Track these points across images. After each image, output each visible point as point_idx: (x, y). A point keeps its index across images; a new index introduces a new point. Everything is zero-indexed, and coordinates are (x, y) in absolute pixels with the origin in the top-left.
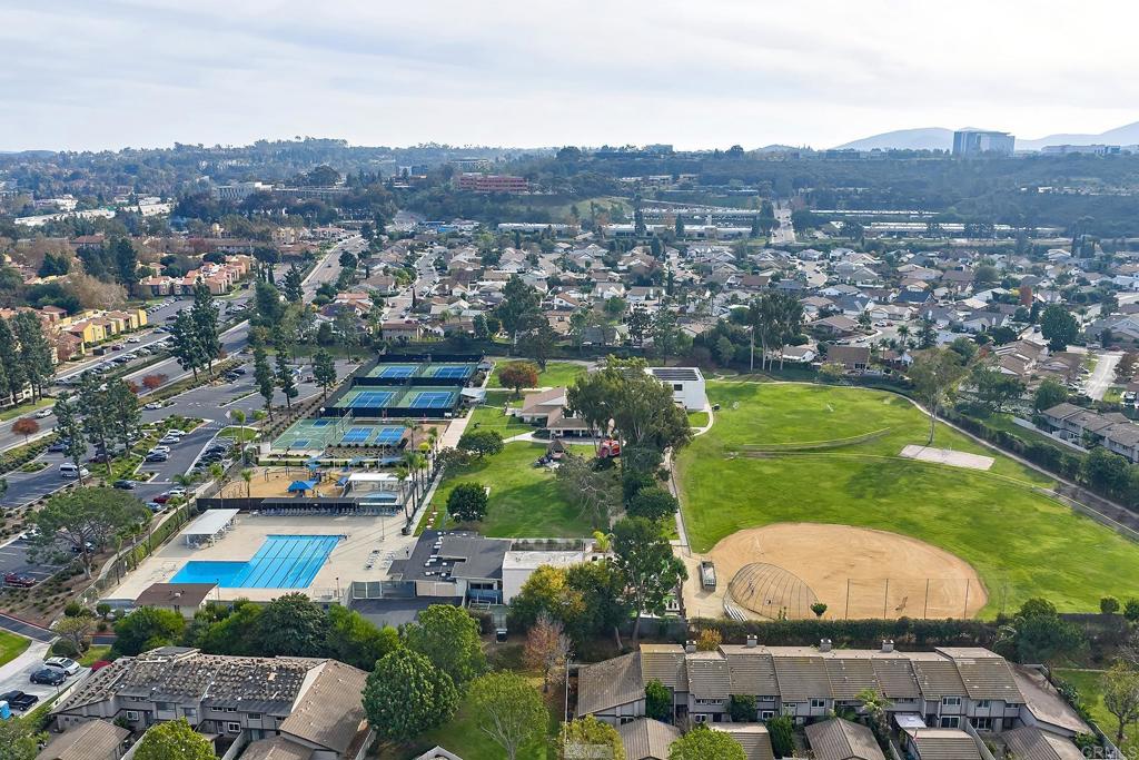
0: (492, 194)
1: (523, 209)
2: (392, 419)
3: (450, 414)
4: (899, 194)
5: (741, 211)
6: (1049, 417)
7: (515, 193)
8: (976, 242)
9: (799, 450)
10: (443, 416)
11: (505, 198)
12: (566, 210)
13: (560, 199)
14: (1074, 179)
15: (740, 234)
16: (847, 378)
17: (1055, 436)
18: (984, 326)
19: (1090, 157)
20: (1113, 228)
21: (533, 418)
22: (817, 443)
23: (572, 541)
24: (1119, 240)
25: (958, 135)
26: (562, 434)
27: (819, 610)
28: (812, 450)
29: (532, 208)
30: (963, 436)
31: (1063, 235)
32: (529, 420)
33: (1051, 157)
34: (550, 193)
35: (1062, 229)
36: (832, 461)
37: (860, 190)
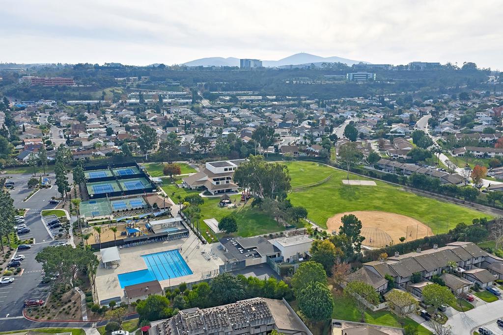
0: (56, 87)
1: (77, 93)
2: (128, 196)
3: (155, 190)
4: (241, 85)
5: (178, 93)
6: (379, 164)
7: (68, 86)
8: (280, 103)
9: (311, 187)
10: (152, 192)
11: (64, 88)
12: (99, 93)
13: (94, 89)
14: (300, 78)
15: (187, 103)
16: (295, 158)
17: (383, 171)
18: (318, 135)
19: (302, 69)
20: (325, 96)
21: (196, 187)
22: (312, 184)
23: (279, 233)
24: (330, 101)
25: (242, 60)
26: (217, 192)
27: (402, 239)
28: (314, 186)
29: (82, 94)
30: (354, 175)
31: (308, 100)
32: (194, 188)
33: (288, 70)
34: (88, 86)
35: (308, 97)
36: (325, 189)
37: (225, 83)
